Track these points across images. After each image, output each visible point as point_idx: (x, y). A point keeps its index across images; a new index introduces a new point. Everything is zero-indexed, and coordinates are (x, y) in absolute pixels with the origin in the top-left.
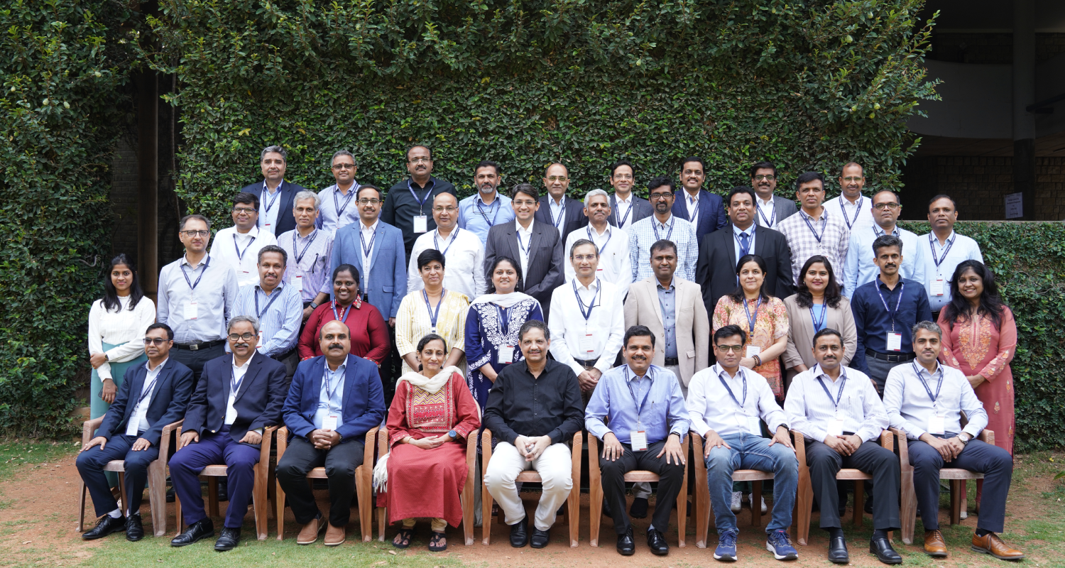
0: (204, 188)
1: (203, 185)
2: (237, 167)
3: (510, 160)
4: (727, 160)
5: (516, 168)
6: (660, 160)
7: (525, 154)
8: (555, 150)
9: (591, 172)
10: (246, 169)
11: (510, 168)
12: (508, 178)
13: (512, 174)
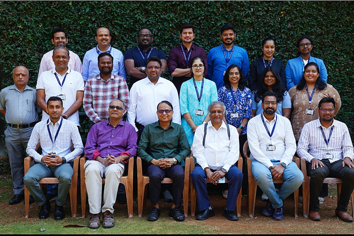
0: (11, 23)
1: (10, 21)
2: (31, 11)
3: (191, 11)
4: (314, 11)
5: (195, 15)
6: (276, 11)
7: (200, 7)
8: (217, 5)
9: (238, 18)
10: (36, 12)
11: (191, 15)
12: (190, 21)
13: (193, 19)
